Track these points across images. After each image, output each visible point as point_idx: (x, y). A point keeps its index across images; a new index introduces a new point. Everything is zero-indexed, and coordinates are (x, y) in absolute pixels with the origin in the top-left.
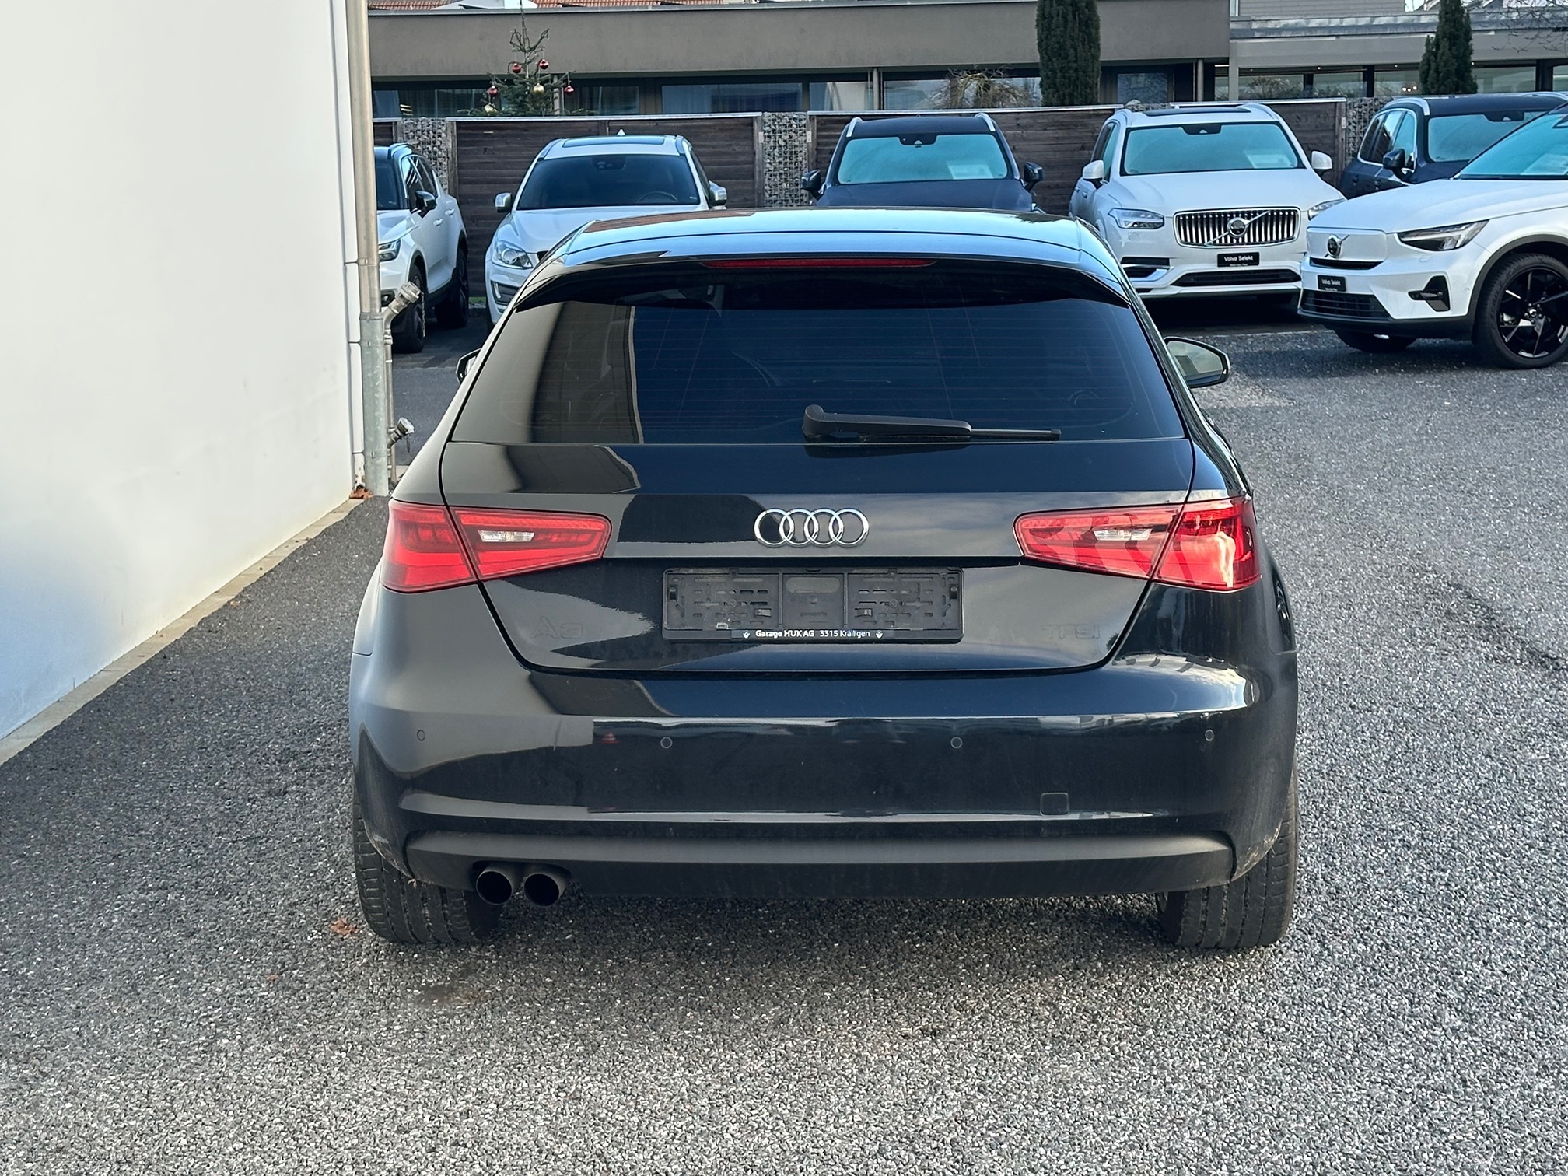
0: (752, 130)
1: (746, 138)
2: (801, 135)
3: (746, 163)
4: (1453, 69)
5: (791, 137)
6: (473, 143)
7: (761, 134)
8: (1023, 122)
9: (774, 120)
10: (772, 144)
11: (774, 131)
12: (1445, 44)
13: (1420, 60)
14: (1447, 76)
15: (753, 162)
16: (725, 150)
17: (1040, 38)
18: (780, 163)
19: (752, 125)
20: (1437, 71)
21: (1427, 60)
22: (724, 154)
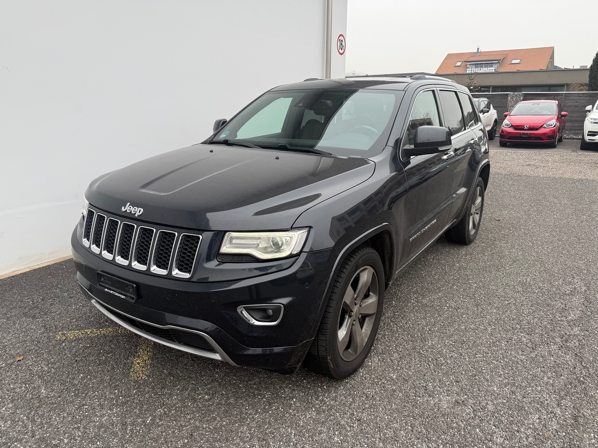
0: (508, 97)
1: (506, 99)
2: (519, 98)
3: (505, 104)
5: (517, 98)
7: (510, 97)
8: (580, 95)
9: (513, 94)
10: (512, 100)
11: (513, 97)
15: (507, 104)
16: (501, 101)
17: (589, 74)
18: (513, 104)
19: (508, 95)
22: (501, 102)
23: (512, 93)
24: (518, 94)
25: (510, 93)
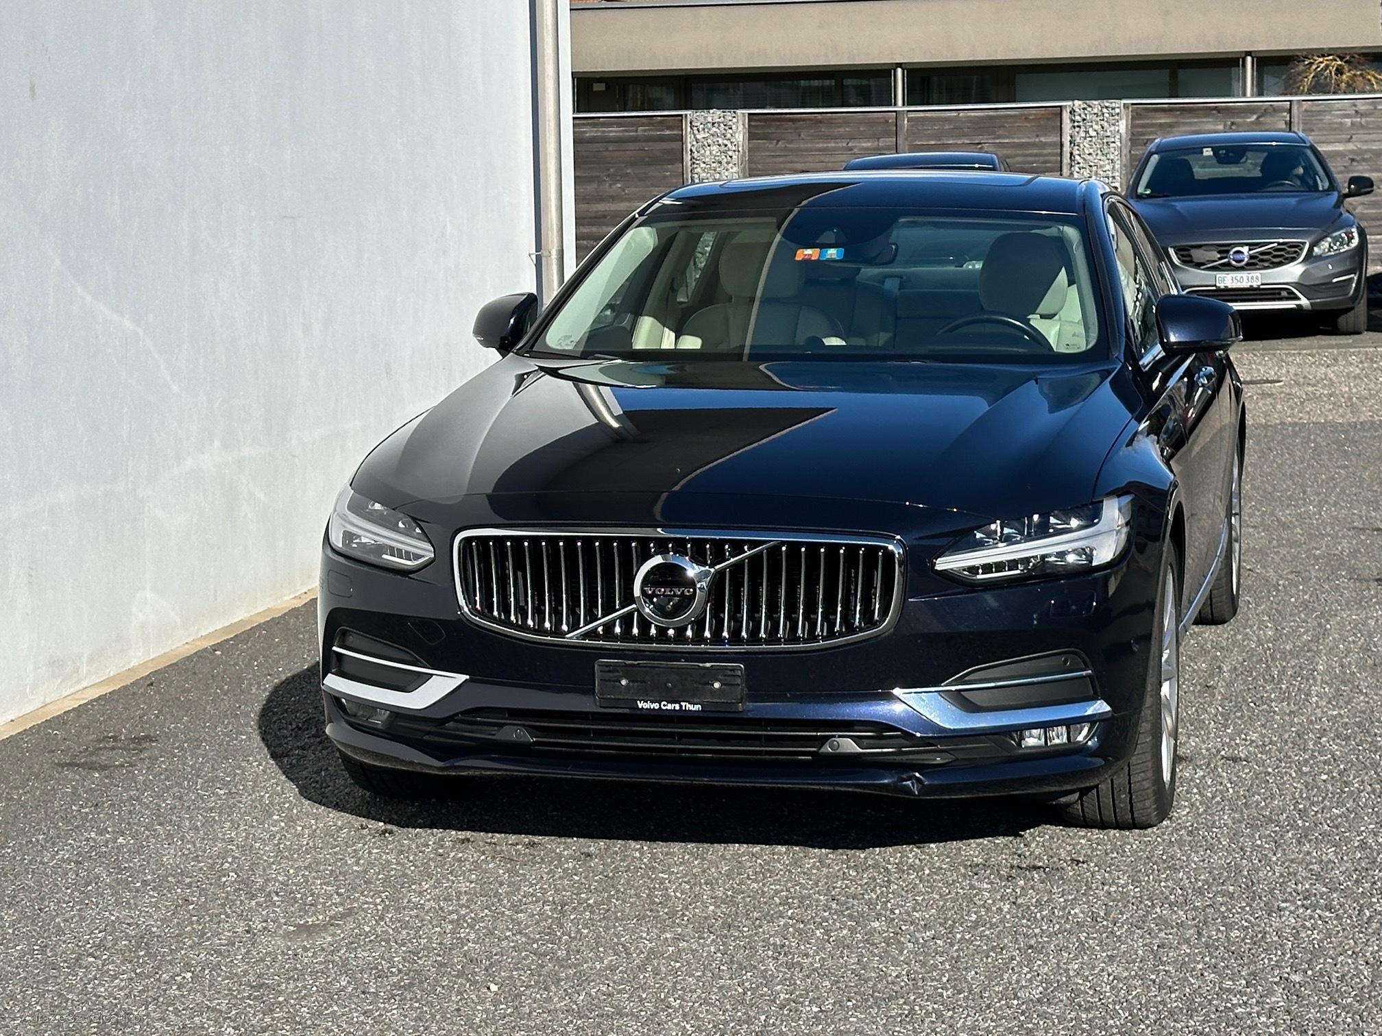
0: (1060, 120)
1: (1053, 129)
2: (1114, 125)
5: (1103, 127)
6: (765, 136)
9: (1084, 109)
11: (1084, 120)
18: (1090, 154)
19: (1060, 114)
23: (1077, 103)
24: (1107, 107)
25: (1070, 103)
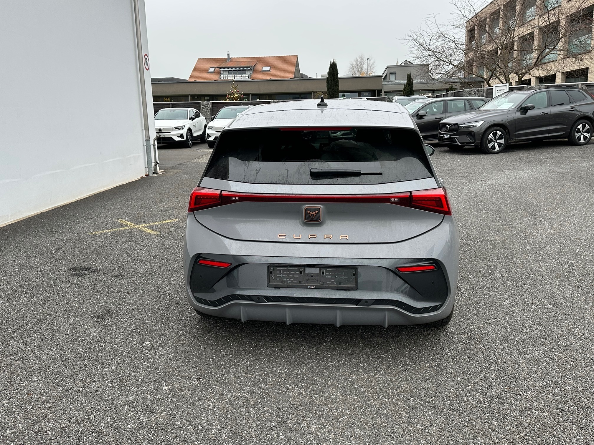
4: (409, 90)
6: (216, 106)
12: (407, 85)
13: (403, 90)
14: (408, 92)
17: (327, 85)
20: (406, 91)
21: (404, 89)
